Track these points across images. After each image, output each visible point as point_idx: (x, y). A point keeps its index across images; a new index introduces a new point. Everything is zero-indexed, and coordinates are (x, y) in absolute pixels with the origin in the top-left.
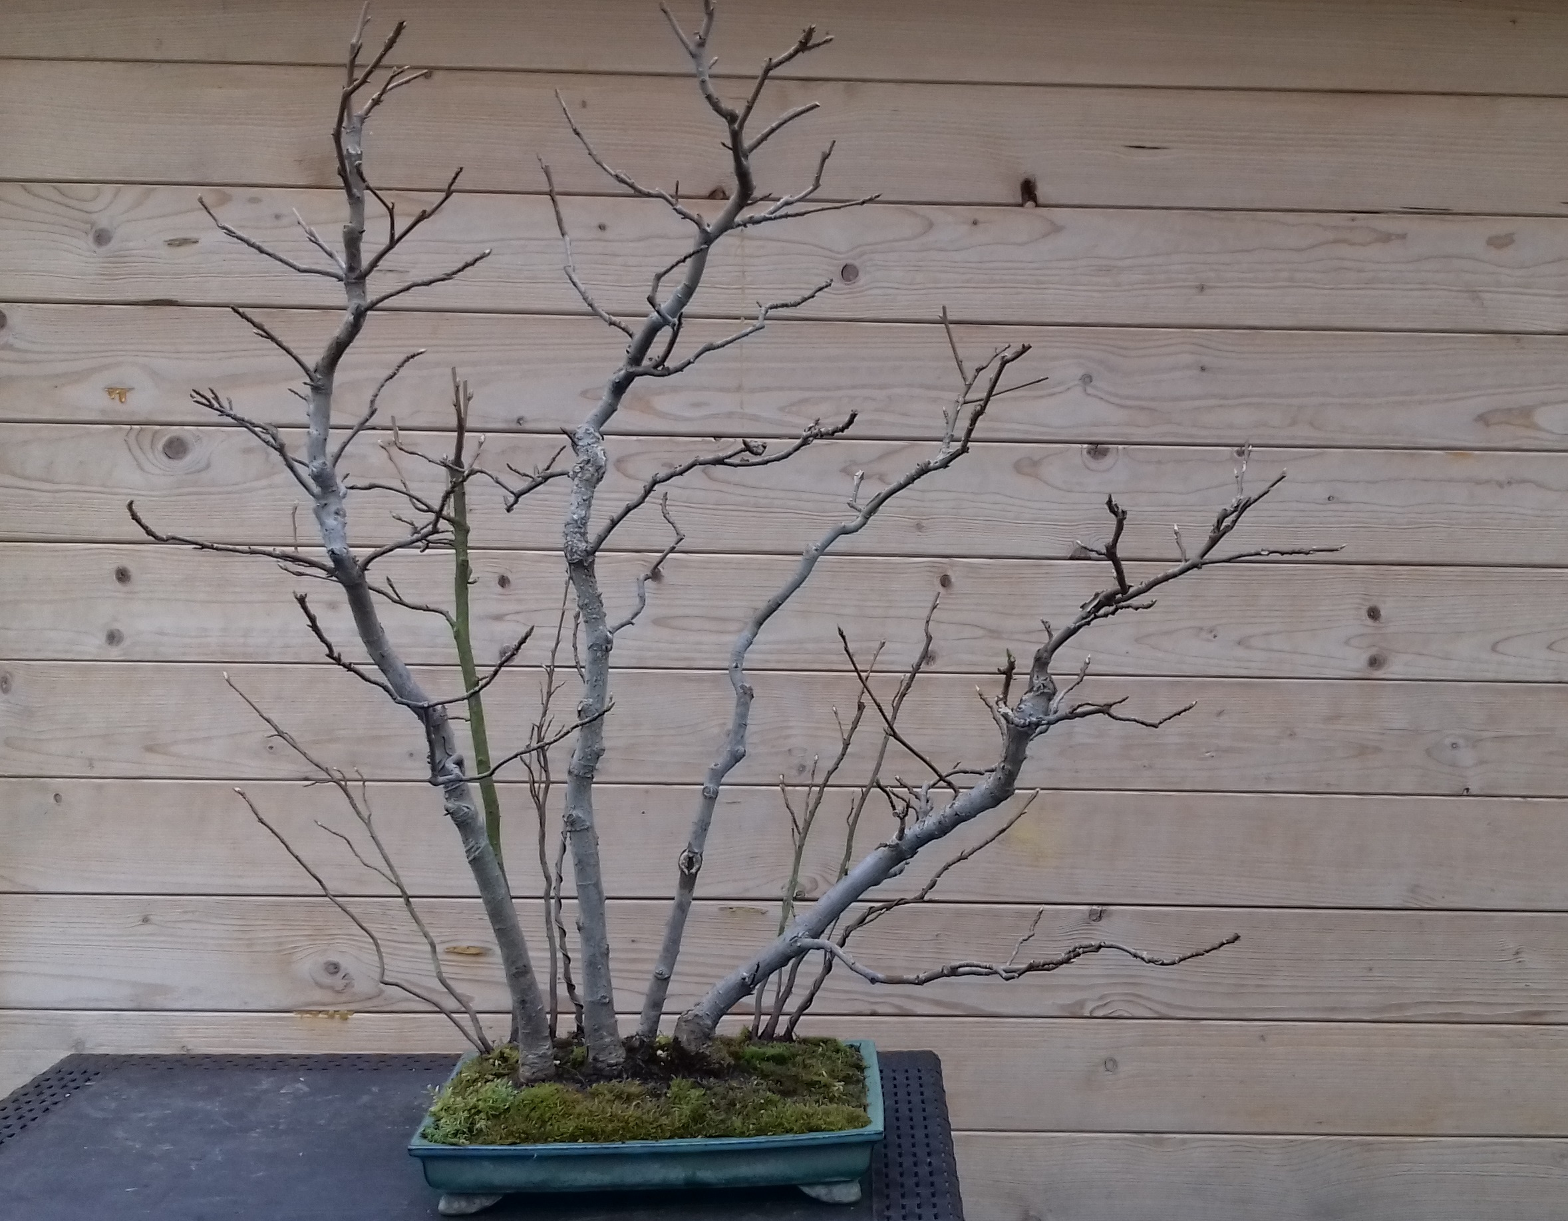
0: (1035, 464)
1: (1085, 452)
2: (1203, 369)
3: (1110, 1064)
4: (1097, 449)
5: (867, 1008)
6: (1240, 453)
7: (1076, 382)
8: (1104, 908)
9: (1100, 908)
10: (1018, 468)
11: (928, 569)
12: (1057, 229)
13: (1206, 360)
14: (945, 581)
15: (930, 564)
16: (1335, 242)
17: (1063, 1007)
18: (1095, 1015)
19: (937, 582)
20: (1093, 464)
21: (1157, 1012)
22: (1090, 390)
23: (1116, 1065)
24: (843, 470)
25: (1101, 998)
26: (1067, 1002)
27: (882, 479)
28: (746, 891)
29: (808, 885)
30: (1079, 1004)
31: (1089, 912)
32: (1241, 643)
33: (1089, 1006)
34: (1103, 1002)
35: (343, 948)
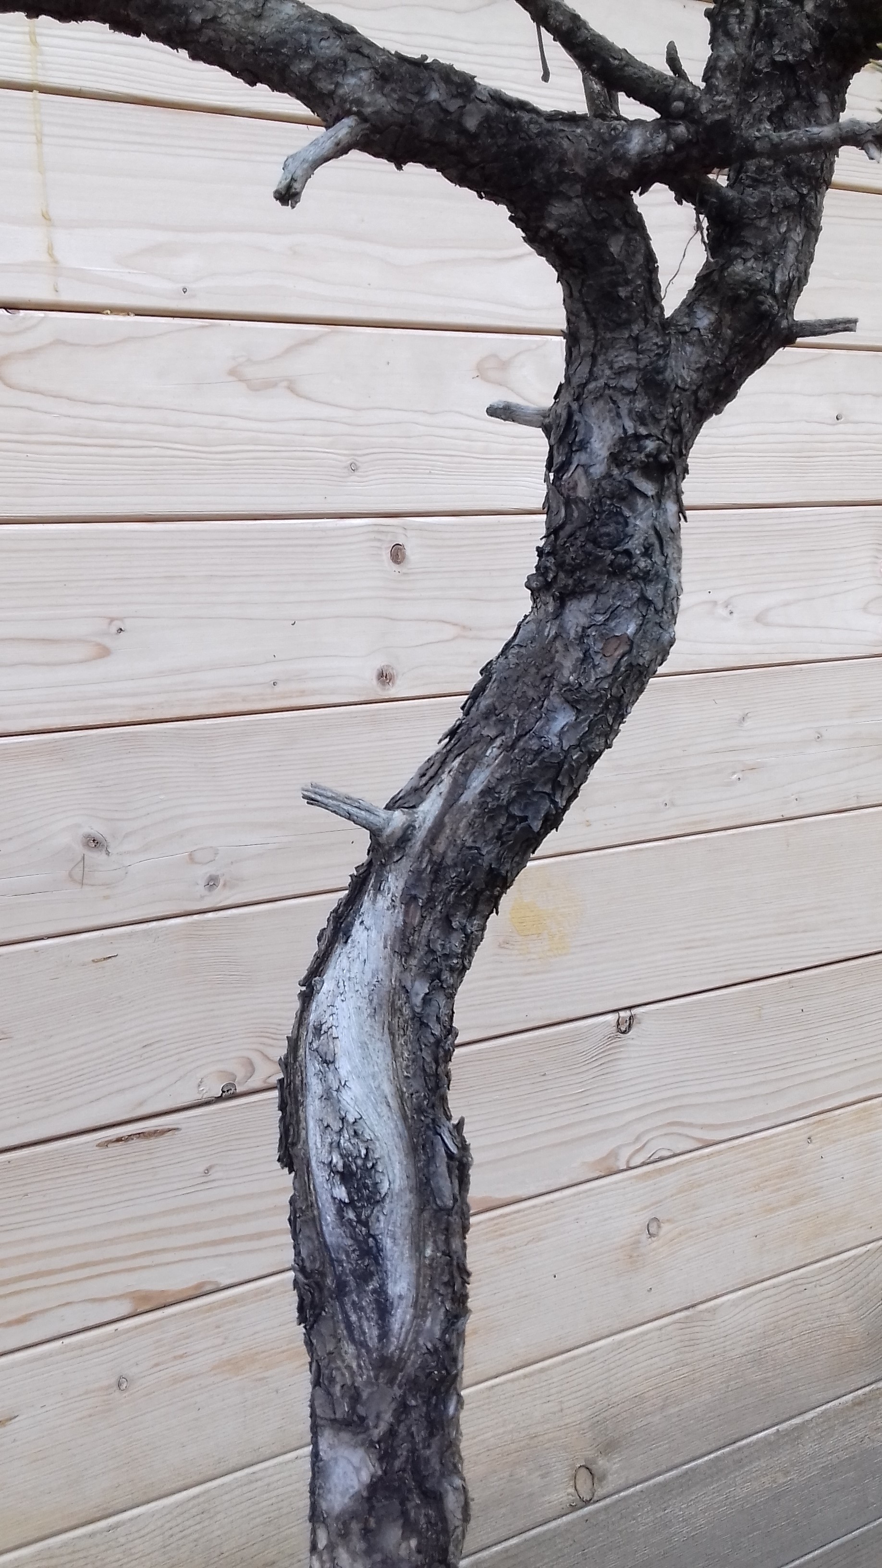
0: (504, 365)
3: (651, 1230)
8: (634, 1011)
9: (629, 1014)
10: (481, 373)
11: (372, 536)
14: (397, 554)
15: (376, 528)
17: (595, 1165)
18: (632, 1165)
19: (386, 555)
21: (698, 1140)
23: (659, 1227)
24: (232, 372)
25: (638, 1139)
26: (598, 1156)
27: (292, 389)
28: (141, 1104)
29: (241, 1073)
30: (614, 1154)
31: (614, 1023)
32: (760, 619)
33: (625, 1154)
34: (638, 1146)
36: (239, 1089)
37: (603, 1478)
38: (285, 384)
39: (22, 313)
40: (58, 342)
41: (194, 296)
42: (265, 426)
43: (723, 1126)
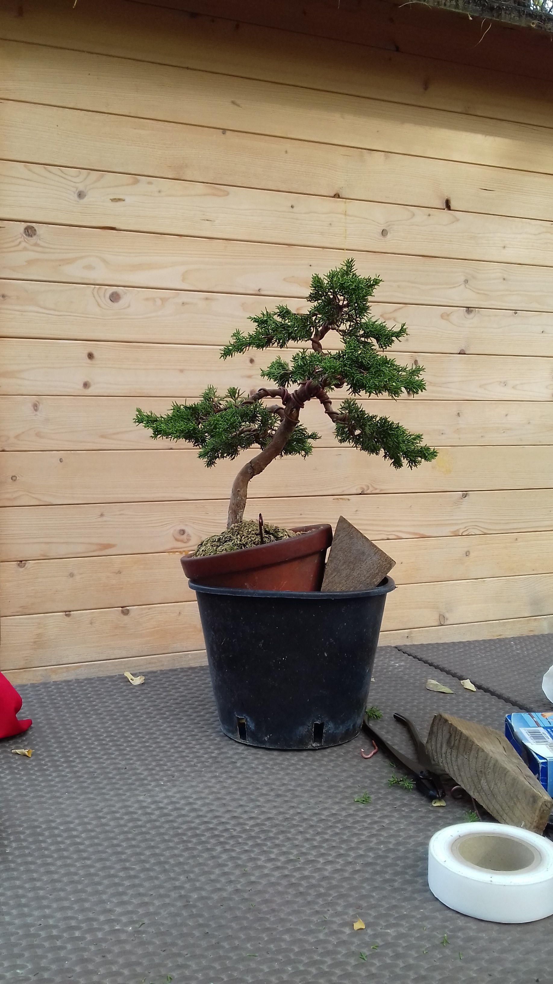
0: (448, 315)
1: (465, 311)
2: (504, 279)
3: (467, 554)
4: (469, 309)
5: (385, 537)
6: (516, 313)
7: (462, 283)
8: (467, 492)
9: (466, 493)
10: (442, 316)
12: (458, 220)
13: (505, 276)
15: (411, 355)
16: (546, 232)
17: (453, 532)
18: (463, 534)
19: (413, 362)
20: (468, 316)
21: (484, 532)
22: (467, 286)
23: (469, 554)
24: (382, 316)
25: (465, 528)
26: (454, 530)
28: (343, 491)
29: (366, 488)
30: (458, 530)
31: (462, 495)
32: (514, 387)
33: (461, 531)
34: (466, 529)
35: (187, 523)
36: (365, 493)
37: (447, 619)
38: (393, 319)
43: (490, 529)
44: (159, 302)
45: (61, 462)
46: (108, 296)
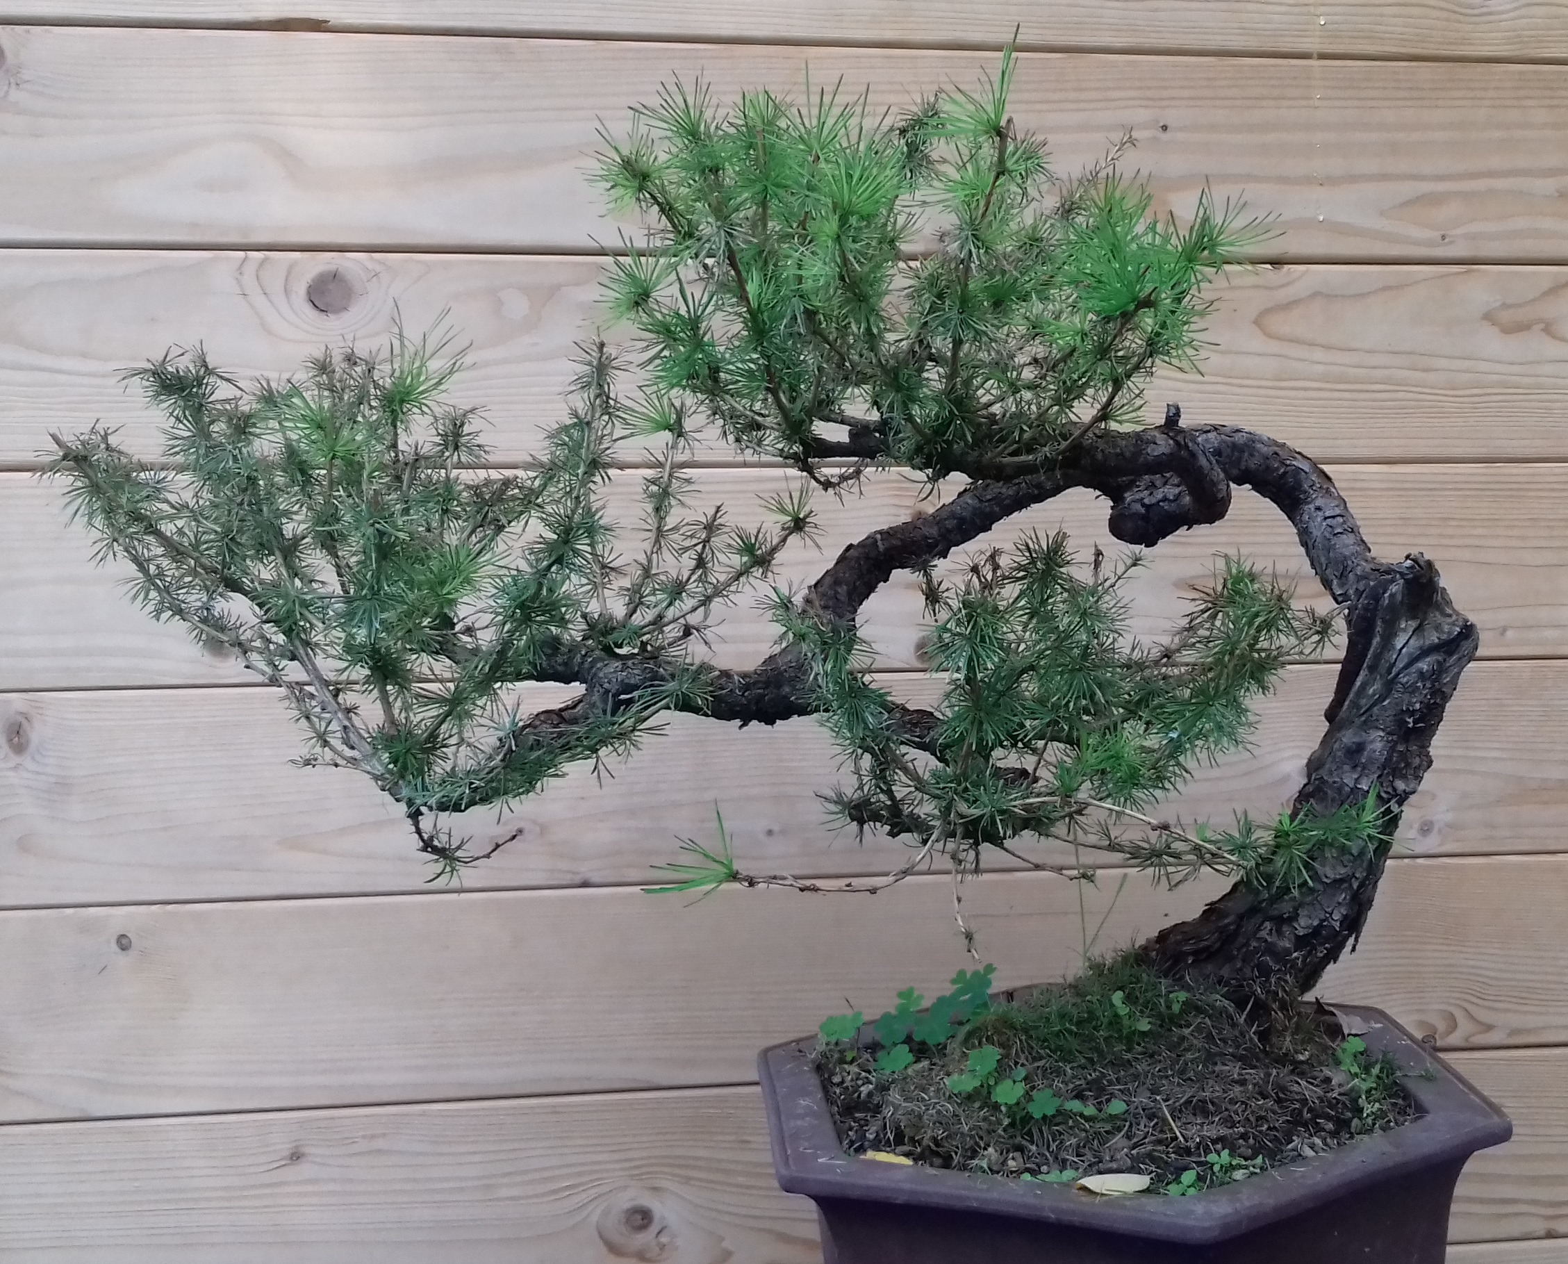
24: (1489, 317)
27: (1549, 329)
29: (1441, 1026)
35: (657, 1183)
38: (1542, 326)
39: (1286, 267)
40: (1315, 295)
41: (1451, 243)
42: (1516, 369)
44: (517, 306)
45: (124, 948)
46: (300, 289)
